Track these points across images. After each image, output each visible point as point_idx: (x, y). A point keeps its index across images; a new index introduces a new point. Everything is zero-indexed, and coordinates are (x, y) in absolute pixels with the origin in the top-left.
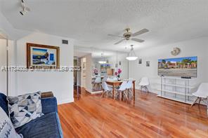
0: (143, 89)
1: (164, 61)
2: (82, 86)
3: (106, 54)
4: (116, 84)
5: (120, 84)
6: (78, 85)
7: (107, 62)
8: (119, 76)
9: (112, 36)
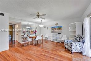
0: (46, 39)
1: (53, 27)
2: (16, 40)
3: (30, 23)
4: (34, 37)
5: (36, 37)
6: (13, 39)
7: (31, 27)
8: (35, 34)
9: (31, 15)
